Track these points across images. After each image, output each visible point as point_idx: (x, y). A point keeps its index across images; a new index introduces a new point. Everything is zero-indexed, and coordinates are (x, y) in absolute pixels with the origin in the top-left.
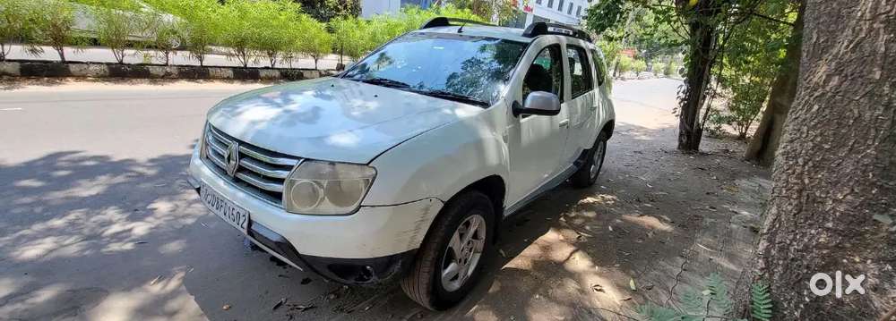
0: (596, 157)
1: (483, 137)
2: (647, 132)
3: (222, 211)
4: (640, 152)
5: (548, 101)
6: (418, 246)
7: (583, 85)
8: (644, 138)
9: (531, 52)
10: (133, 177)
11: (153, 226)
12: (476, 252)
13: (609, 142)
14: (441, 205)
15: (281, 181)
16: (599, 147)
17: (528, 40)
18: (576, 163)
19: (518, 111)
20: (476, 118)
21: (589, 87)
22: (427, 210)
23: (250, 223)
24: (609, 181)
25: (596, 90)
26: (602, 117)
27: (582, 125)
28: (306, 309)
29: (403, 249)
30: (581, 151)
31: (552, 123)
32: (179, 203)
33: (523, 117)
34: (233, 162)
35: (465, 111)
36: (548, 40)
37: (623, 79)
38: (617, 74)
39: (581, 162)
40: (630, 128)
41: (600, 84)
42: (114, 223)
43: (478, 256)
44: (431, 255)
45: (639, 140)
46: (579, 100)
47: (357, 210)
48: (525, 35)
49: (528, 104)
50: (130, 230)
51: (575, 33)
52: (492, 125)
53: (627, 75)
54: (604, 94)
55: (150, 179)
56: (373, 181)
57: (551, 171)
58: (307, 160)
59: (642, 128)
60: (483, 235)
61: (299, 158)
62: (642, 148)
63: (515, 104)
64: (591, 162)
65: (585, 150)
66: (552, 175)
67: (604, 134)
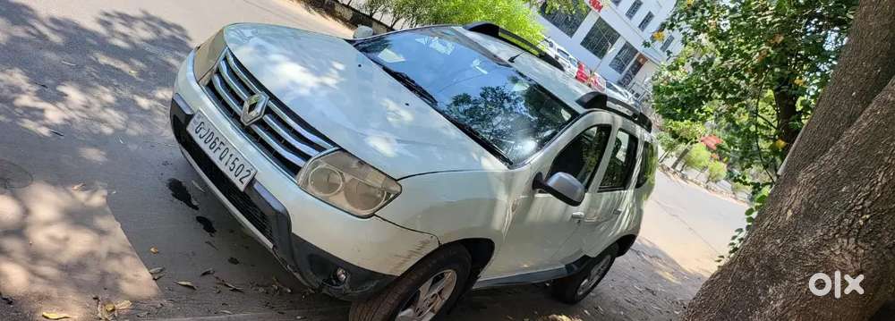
0: (594, 271)
1: (499, 198)
2: (677, 271)
3: (219, 153)
4: (652, 292)
5: (574, 189)
6: (399, 274)
7: (619, 177)
8: (668, 276)
9: (578, 126)
10: (32, 34)
11: (67, 117)
12: (432, 311)
13: (618, 260)
14: (437, 246)
15: (306, 157)
16: (604, 261)
17: (580, 110)
18: (568, 267)
19: (538, 184)
20: (499, 177)
21: (624, 184)
22: (425, 243)
23: (253, 181)
24: (597, 308)
25: (629, 194)
26: (623, 225)
27: (597, 224)
28: (234, 290)
29: (386, 271)
30: (581, 256)
31: (566, 210)
32: (92, 100)
33: (540, 192)
34: (253, 113)
35: (491, 164)
36: (603, 117)
37: (683, 177)
38: (679, 168)
39: (576, 268)
40: (657, 255)
41: (638, 185)
42: (23, 93)
43: (432, 315)
44: (402, 289)
45: (661, 277)
46: (606, 195)
47: (369, 217)
48: (580, 102)
49: (552, 182)
50: (42, 111)
51: (635, 116)
52: (509, 188)
53: (692, 173)
54: (638, 200)
55: (55, 48)
56: (394, 198)
57: (532, 264)
58: (341, 149)
59: (674, 262)
60: (446, 296)
61: (334, 144)
62: (659, 287)
63: (539, 175)
64: (586, 274)
65: (585, 256)
66: (531, 268)
67: (617, 247)
